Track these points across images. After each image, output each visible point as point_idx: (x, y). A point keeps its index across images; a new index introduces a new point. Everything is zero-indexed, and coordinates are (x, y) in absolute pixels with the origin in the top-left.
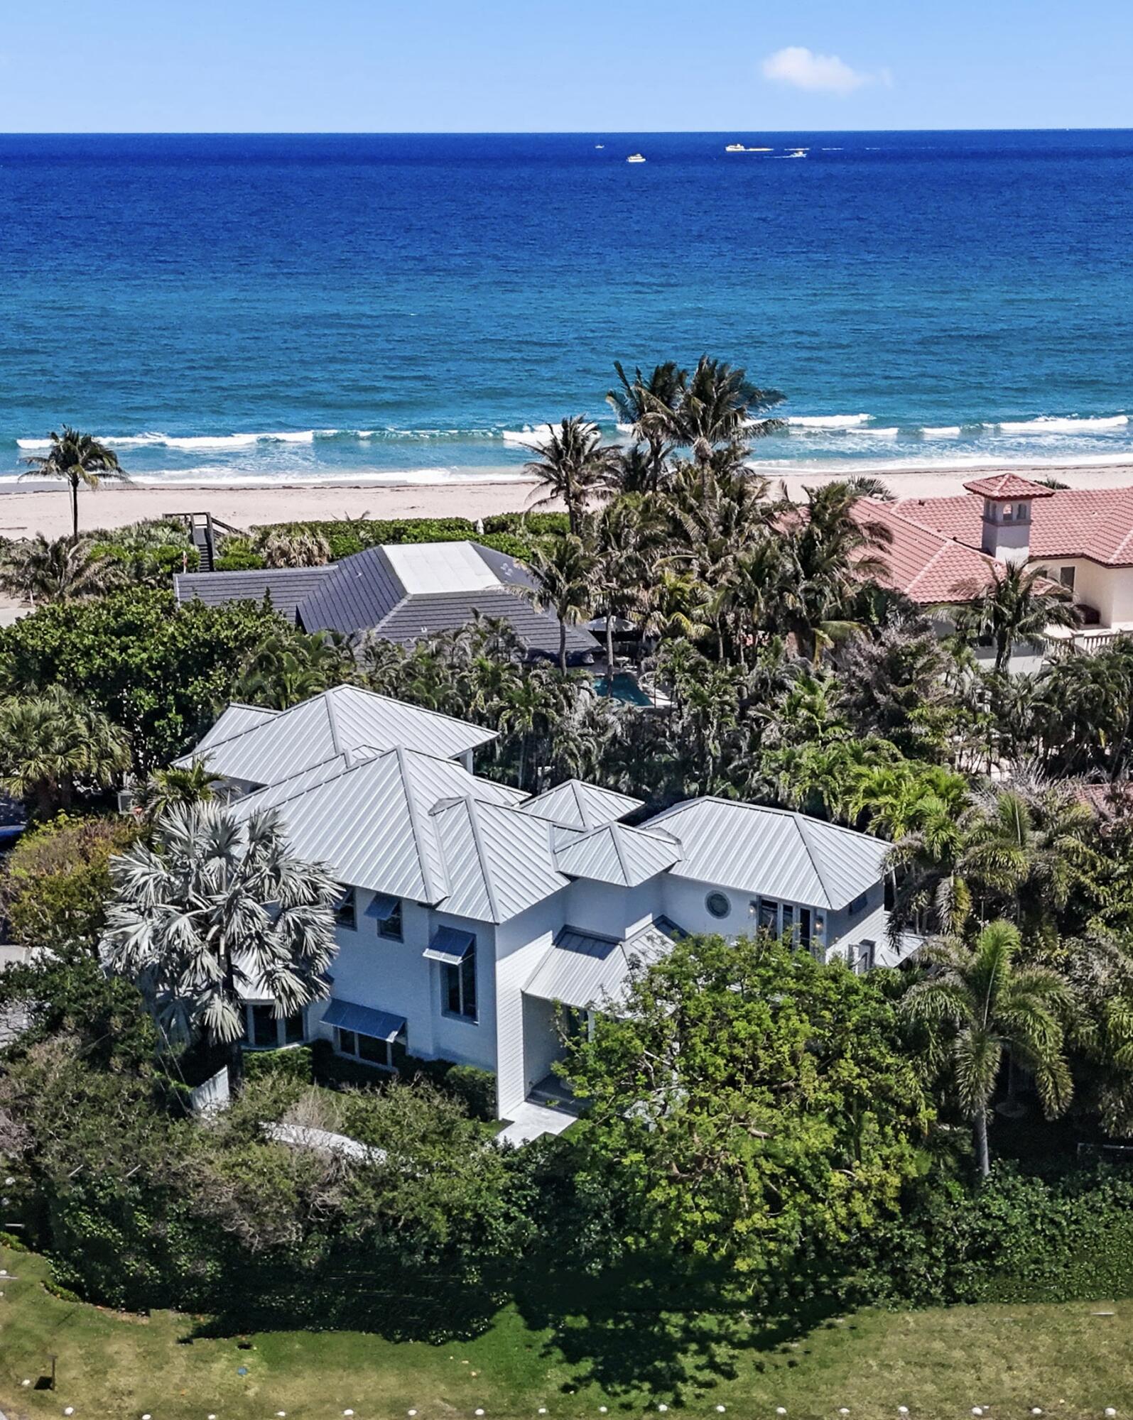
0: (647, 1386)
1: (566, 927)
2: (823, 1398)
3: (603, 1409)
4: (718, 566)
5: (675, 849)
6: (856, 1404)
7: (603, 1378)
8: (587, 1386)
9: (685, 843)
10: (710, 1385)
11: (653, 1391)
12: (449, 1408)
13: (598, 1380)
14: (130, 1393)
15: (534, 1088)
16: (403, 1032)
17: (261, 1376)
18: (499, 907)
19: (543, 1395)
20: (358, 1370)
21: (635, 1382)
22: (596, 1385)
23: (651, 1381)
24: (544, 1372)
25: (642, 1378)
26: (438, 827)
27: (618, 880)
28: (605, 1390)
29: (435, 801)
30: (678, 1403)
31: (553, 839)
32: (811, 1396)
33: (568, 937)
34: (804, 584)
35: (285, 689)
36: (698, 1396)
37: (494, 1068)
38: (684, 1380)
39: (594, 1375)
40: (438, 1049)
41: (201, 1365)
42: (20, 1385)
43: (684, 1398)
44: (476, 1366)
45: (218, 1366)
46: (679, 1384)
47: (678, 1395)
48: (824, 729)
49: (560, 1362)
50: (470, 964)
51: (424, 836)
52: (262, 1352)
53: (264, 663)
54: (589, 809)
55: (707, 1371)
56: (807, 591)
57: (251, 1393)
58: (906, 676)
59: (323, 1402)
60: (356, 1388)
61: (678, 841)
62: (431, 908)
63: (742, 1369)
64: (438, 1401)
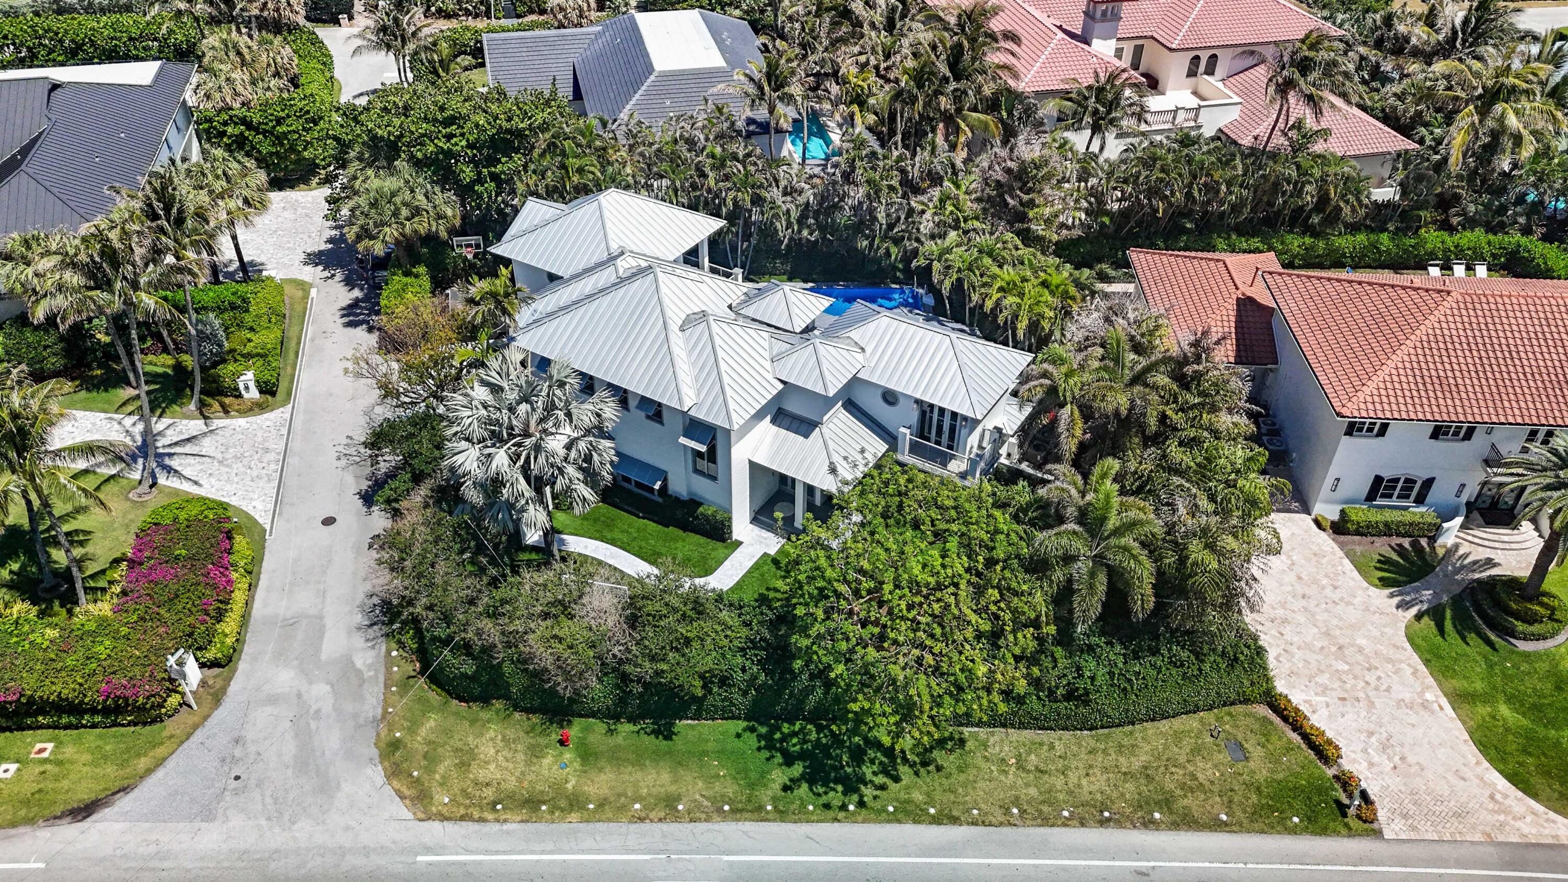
0: (840, 788)
1: (780, 409)
2: (960, 799)
3: (811, 808)
4: (889, 63)
5: (860, 357)
6: (983, 806)
7: (812, 782)
8: (799, 786)
9: (869, 350)
10: (883, 787)
11: (845, 793)
12: (706, 803)
13: (807, 781)
14: (487, 784)
15: (757, 513)
16: (665, 481)
17: (575, 771)
18: (734, 416)
19: (770, 793)
20: (642, 766)
21: (832, 785)
22: (805, 786)
23: (843, 785)
24: (769, 772)
25: (837, 781)
26: (687, 340)
27: (819, 389)
28: (811, 790)
29: (684, 317)
30: (861, 804)
31: (771, 348)
32: (952, 797)
33: (781, 416)
34: (953, 85)
35: (567, 172)
36: (875, 797)
37: (730, 512)
38: (866, 784)
39: (803, 777)
40: (690, 493)
41: (535, 760)
42: (411, 775)
43: (866, 799)
44: (723, 766)
45: (547, 761)
46: (862, 787)
47: (861, 796)
48: (965, 221)
49: (780, 765)
50: (712, 450)
51: (676, 350)
52: (577, 749)
53: (551, 147)
54: (797, 310)
55: (880, 776)
56: (956, 90)
57: (569, 786)
58: (1030, 185)
59: (619, 795)
60: (642, 784)
61: (863, 349)
62: (685, 414)
63: (905, 774)
64: (698, 797)
